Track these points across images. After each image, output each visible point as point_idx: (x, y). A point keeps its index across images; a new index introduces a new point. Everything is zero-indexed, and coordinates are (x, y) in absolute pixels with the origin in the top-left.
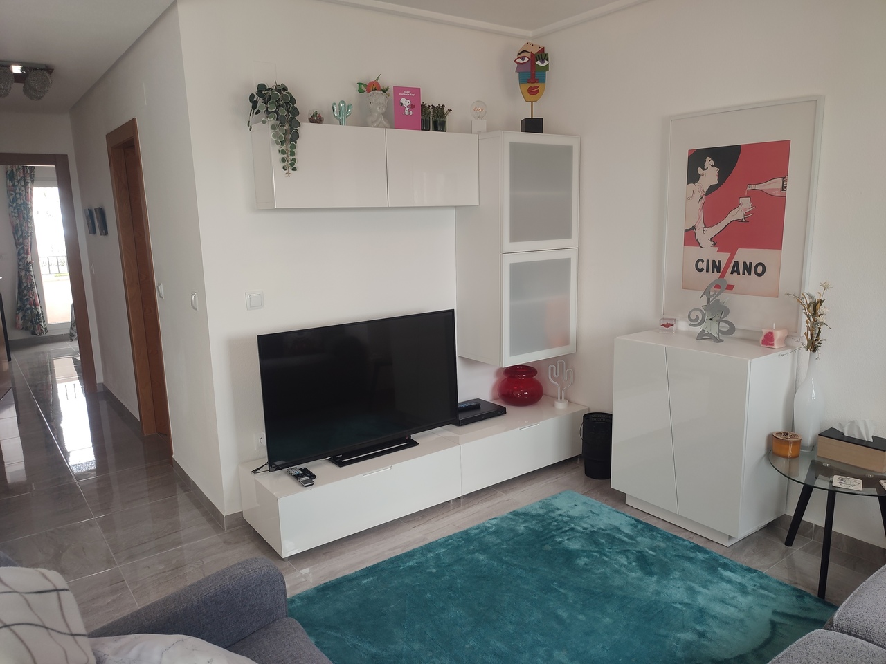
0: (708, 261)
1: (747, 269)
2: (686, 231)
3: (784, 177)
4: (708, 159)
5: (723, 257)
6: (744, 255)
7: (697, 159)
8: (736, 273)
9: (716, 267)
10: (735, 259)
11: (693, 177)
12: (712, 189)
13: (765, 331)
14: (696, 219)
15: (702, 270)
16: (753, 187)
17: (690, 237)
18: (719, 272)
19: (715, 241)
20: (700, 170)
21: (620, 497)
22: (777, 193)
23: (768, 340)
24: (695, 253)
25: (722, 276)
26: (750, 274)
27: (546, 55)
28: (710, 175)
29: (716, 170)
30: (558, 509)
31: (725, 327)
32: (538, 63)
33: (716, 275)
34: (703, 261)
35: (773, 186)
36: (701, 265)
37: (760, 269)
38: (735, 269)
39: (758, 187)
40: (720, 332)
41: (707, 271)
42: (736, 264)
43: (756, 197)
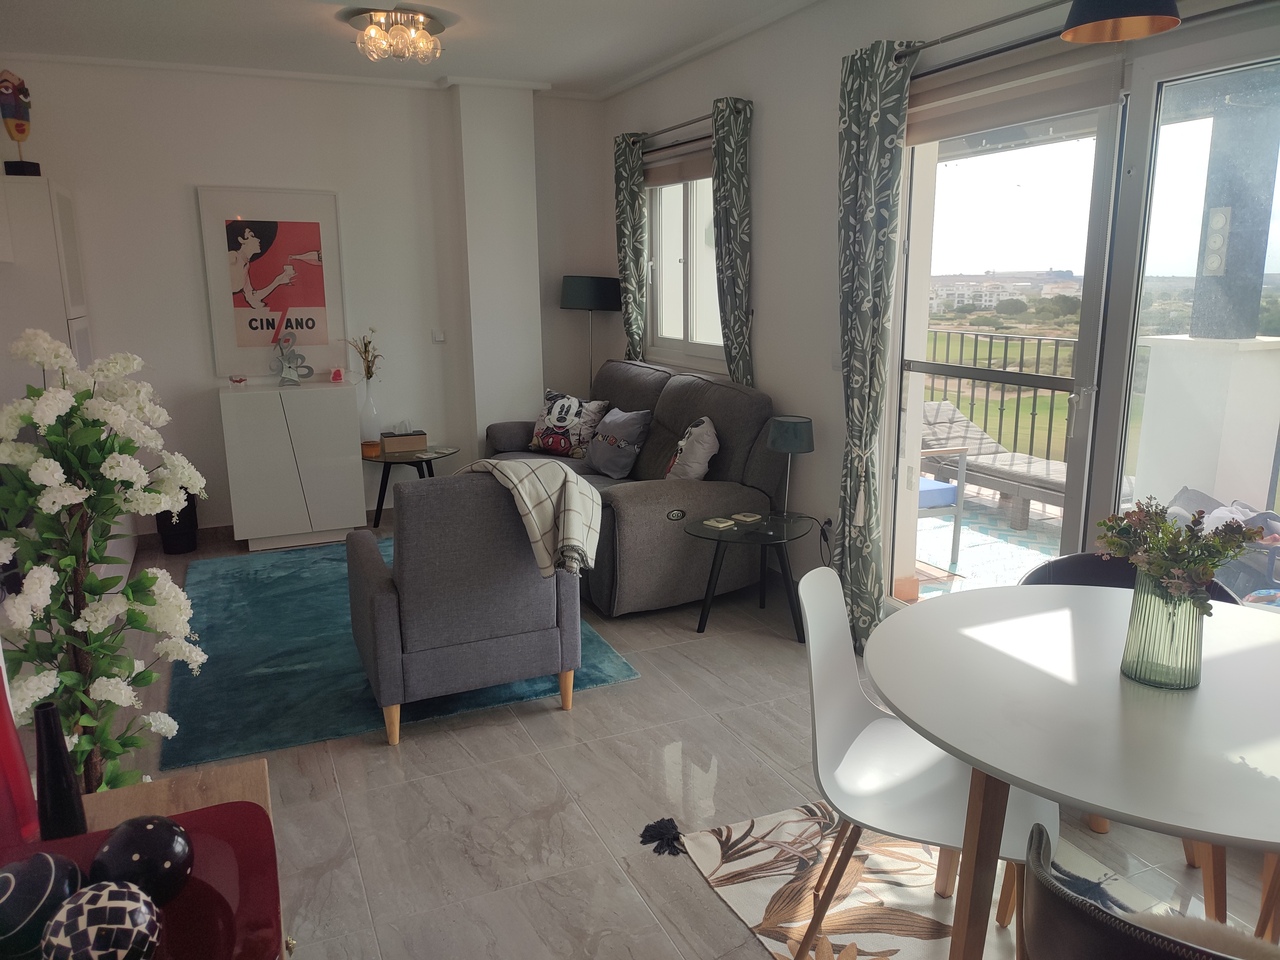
0: (262, 320)
1: (299, 324)
2: (234, 293)
3: (318, 250)
4: (247, 230)
5: (276, 316)
6: (294, 313)
8: (290, 328)
9: (271, 324)
10: (287, 317)
11: (234, 245)
12: (255, 257)
13: (333, 371)
14: (242, 282)
15: (257, 328)
16: (294, 257)
18: (273, 328)
19: (266, 302)
20: (240, 239)
22: (315, 263)
23: (337, 376)
24: (247, 314)
25: (277, 334)
26: (302, 328)
28: (251, 244)
29: (257, 241)
32: (21, 97)
33: (272, 332)
34: (256, 320)
35: (311, 257)
36: (254, 324)
37: (310, 324)
38: (289, 324)
39: (298, 257)
40: (299, 376)
41: (262, 328)
42: (289, 320)
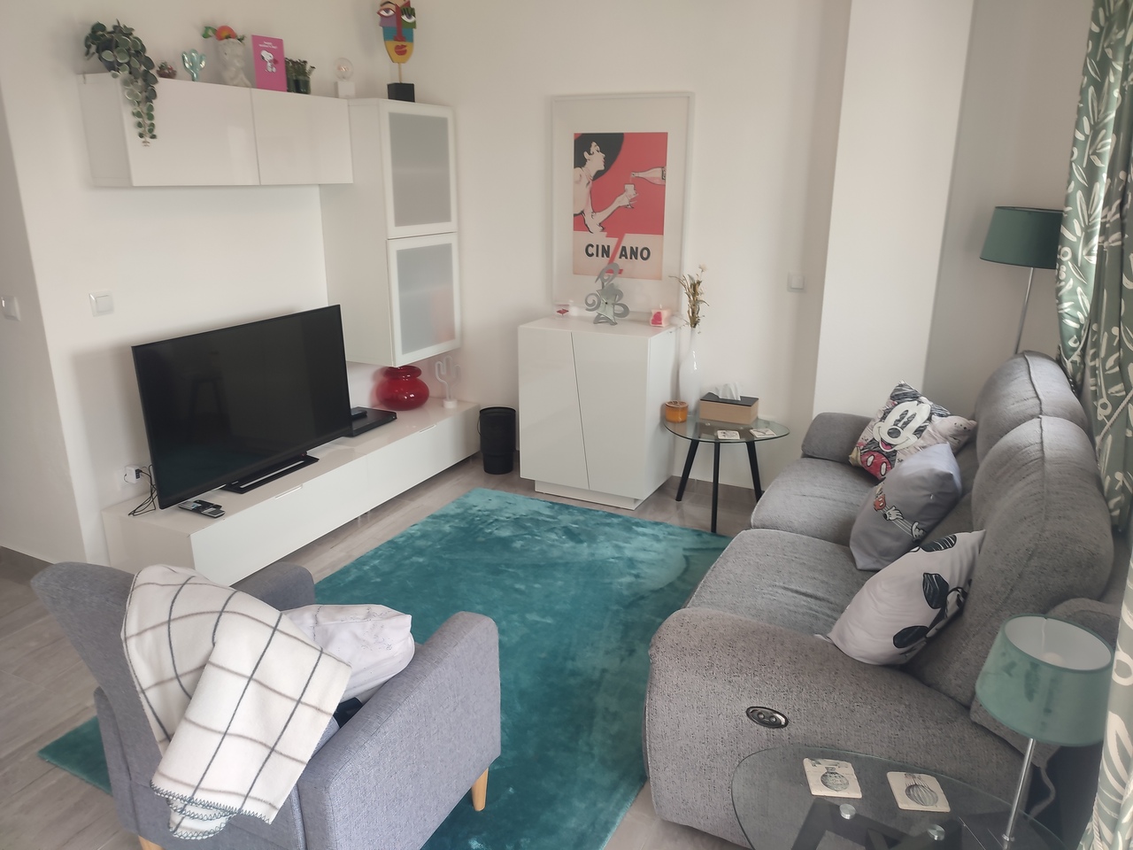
0: (597, 246)
1: (634, 253)
2: (575, 215)
3: (663, 165)
4: (594, 144)
5: (611, 242)
6: (632, 240)
7: (583, 143)
8: (623, 258)
9: (606, 251)
10: (623, 244)
11: (580, 162)
12: (599, 174)
13: (654, 312)
14: (585, 204)
15: (593, 254)
16: (637, 175)
17: (580, 222)
18: (608, 256)
19: (604, 226)
20: (586, 154)
21: (529, 485)
22: (658, 182)
23: (657, 319)
24: (585, 238)
25: (611, 261)
26: (636, 258)
27: (413, 10)
28: (596, 160)
29: (601, 156)
30: (475, 506)
31: (619, 309)
32: (404, 18)
33: (606, 259)
34: (592, 246)
35: (654, 174)
36: (591, 250)
37: (645, 254)
38: (623, 254)
39: (641, 175)
40: (615, 314)
41: (597, 256)
42: (624, 248)
43: (641, 185)
